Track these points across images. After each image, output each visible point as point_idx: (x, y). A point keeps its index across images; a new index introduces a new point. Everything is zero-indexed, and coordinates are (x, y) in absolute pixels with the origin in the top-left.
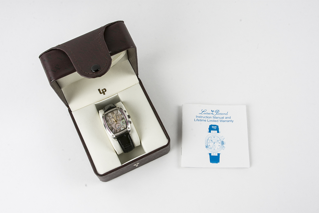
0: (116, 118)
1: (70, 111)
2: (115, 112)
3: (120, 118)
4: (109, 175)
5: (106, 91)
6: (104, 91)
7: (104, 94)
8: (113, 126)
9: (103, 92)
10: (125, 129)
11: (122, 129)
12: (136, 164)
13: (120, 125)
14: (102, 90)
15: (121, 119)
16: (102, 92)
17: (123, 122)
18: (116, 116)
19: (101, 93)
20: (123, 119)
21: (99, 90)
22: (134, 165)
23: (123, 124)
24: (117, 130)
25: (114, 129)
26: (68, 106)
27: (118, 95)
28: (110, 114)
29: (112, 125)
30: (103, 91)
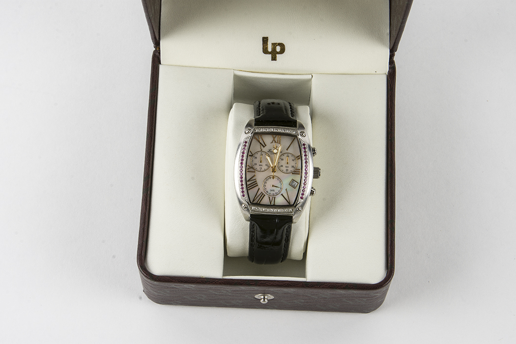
0: (281, 159)
1: (156, 60)
2: (286, 141)
3: (290, 166)
4: (173, 285)
5: (282, 51)
6: (278, 49)
7: (274, 59)
8: (260, 177)
9: (274, 51)
10: (289, 206)
11: (280, 200)
12: (264, 294)
13: (279, 185)
14: (274, 45)
15: (290, 169)
16: (270, 50)
17: (293, 180)
18: (282, 154)
19: (265, 51)
20: (296, 172)
21: (265, 40)
22: (256, 296)
23: (289, 188)
24: (263, 195)
25: (256, 189)
26: (157, 44)
27: (310, 80)
28: (268, 140)
29: (257, 173)
30: (274, 49)
